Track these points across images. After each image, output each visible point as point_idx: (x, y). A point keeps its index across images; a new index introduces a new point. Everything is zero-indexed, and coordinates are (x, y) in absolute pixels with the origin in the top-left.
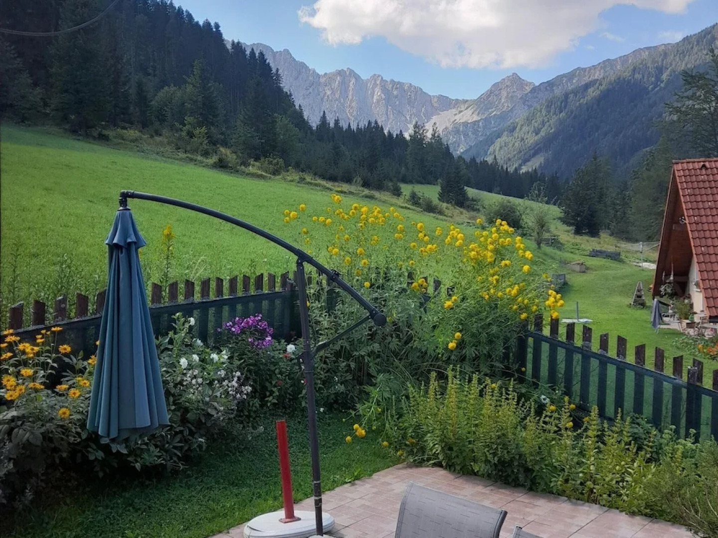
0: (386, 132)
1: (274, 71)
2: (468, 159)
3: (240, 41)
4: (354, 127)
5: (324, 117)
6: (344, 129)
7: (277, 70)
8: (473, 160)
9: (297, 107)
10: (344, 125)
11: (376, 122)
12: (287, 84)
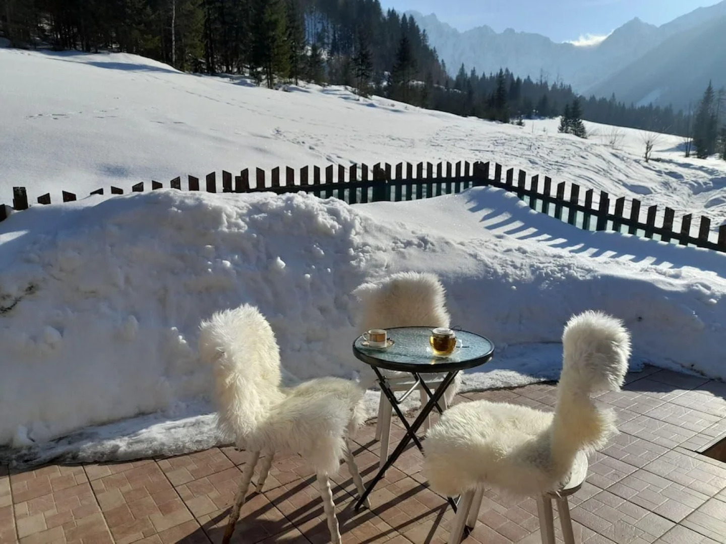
0: (515, 79)
1: (422, 32)
2: (588, 98)
3: (395, 9)
4: (488, 76)
5: (462, 69)
6: (479, 78)
7: (424, 31)
8: (593, 98)
9: (440, 61)
10: (479, 74)
11: (507, 70)
12: (432, 42)
